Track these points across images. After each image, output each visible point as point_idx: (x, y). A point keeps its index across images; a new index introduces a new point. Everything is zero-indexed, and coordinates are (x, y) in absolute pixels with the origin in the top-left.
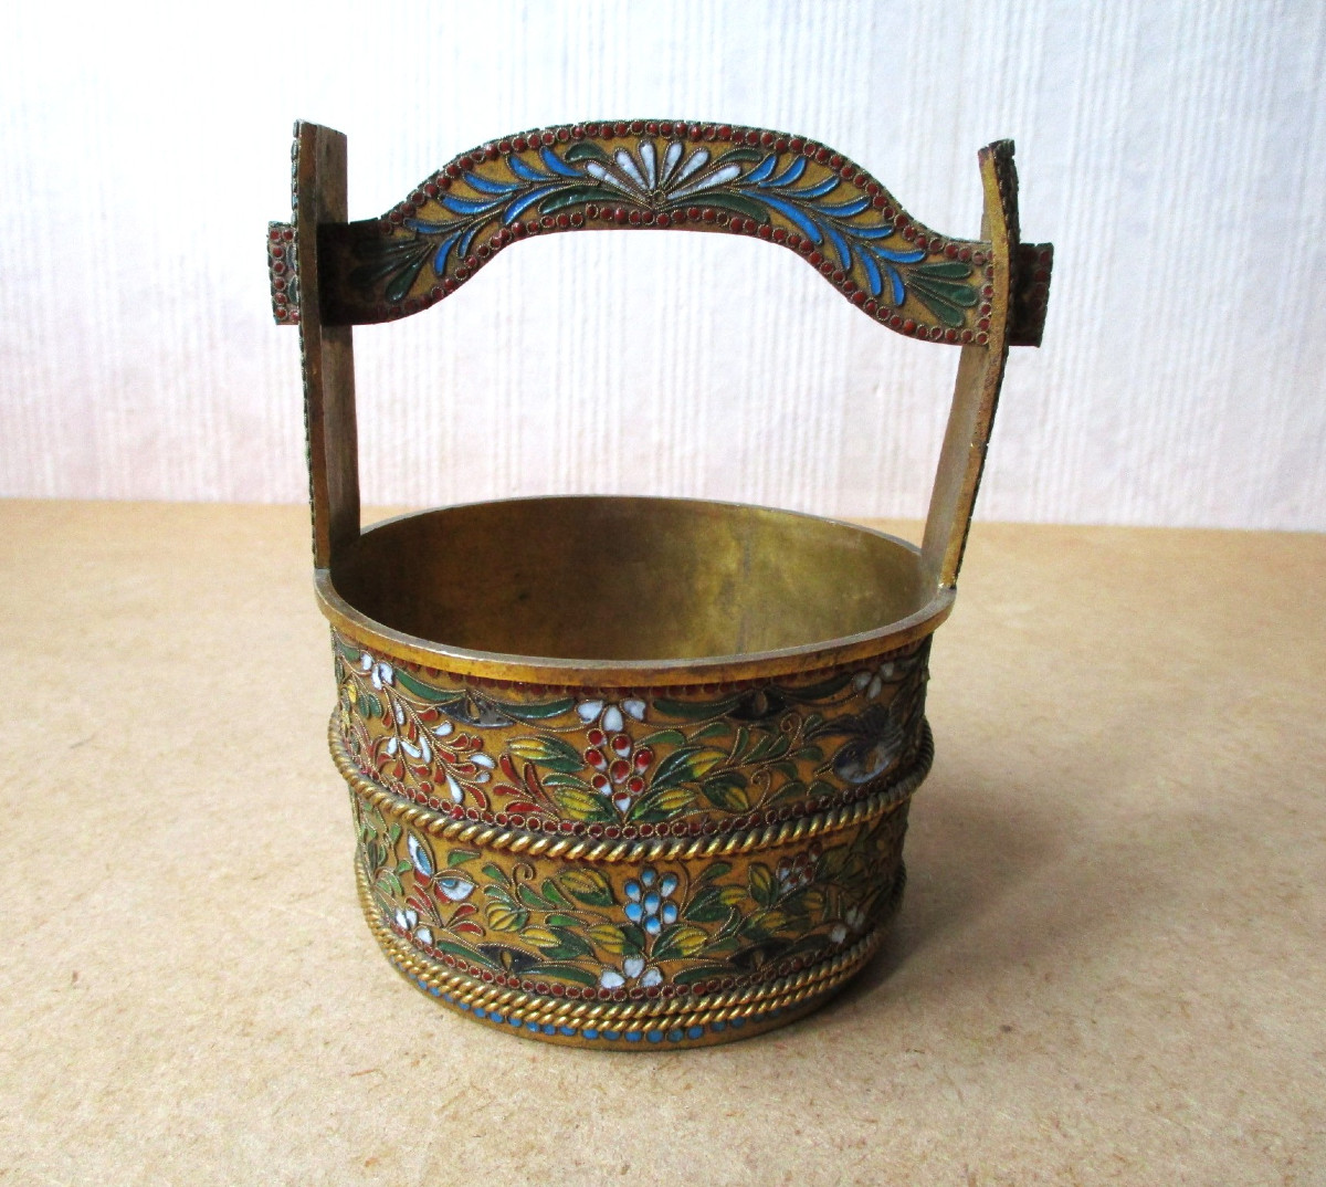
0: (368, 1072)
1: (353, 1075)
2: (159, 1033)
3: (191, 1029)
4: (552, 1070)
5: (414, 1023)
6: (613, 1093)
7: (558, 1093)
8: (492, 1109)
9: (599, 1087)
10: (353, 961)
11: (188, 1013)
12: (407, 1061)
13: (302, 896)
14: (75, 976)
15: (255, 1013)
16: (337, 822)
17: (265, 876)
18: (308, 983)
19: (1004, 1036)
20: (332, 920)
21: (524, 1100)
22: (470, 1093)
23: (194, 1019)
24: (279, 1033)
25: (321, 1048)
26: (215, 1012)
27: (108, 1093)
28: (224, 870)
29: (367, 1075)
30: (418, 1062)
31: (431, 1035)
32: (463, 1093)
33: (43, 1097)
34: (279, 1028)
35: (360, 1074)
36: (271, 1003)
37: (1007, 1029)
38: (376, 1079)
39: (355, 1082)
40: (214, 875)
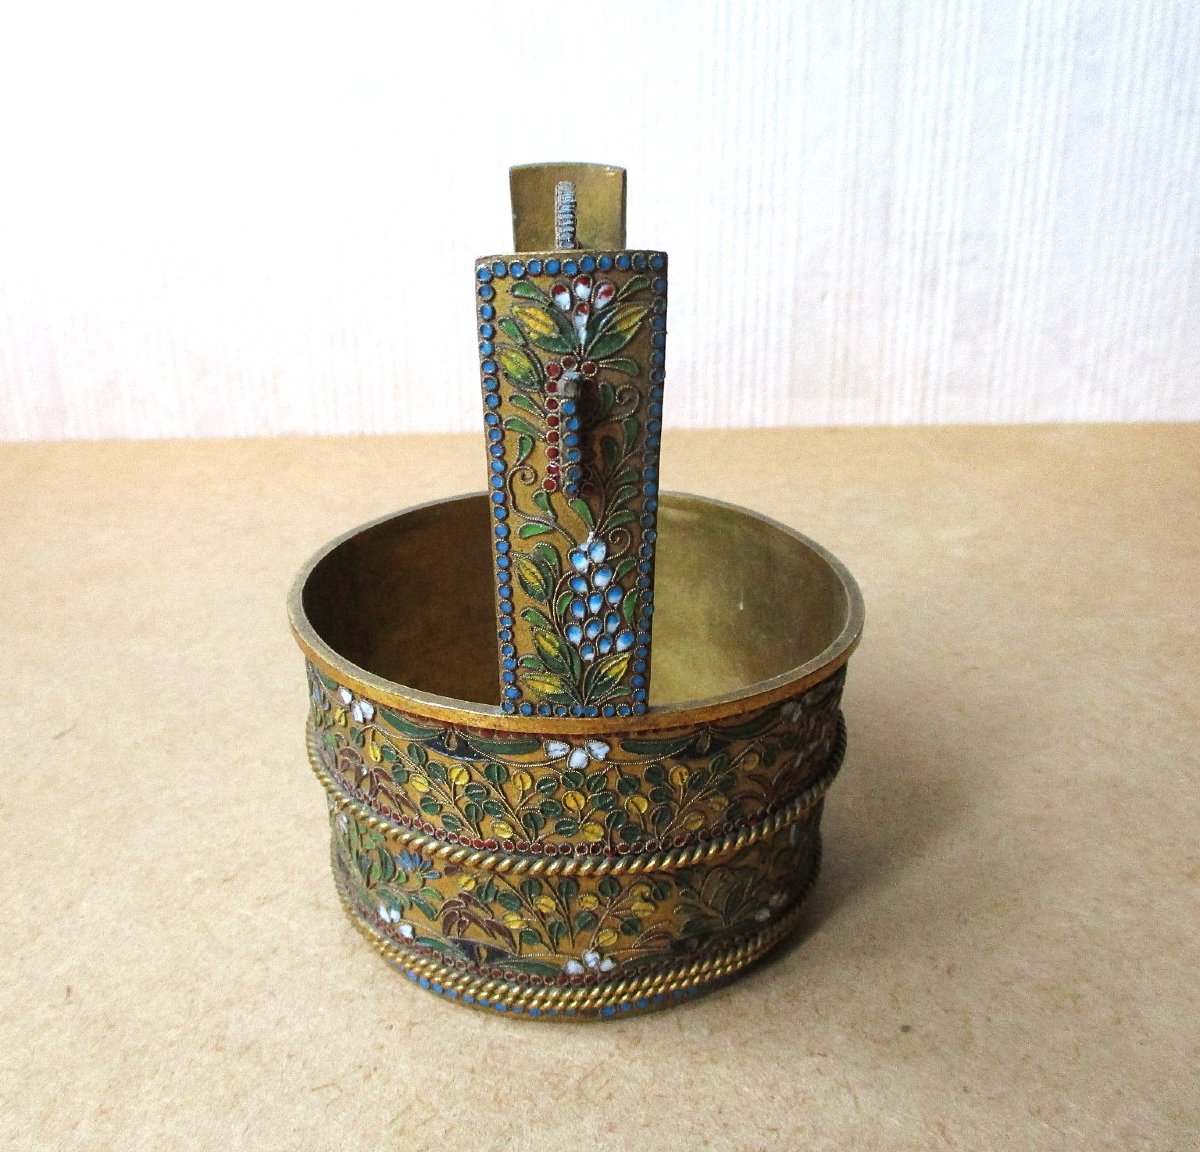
0: (326, 1086)
1: (313, 1090)
2: (143, 1051)
3: (171, 1044)
4: (487, 1081)
5: (366, 1033)
6: (542, 1105)
7: (494, 1106)
8: (435, 1122)
9: (530, 1098)
10: (312, 969)
11: (168, 1027)
12: (360, 1074)
13: (267, 900)
14: (69, 990)
15: (226, 1027)
16: (298, 815)
17: (232, 878)
18: (273, 994)
19: (904, 1037)
20: (294, 926)
21: (463, 1113)
22: (416, 1107)
23: (172, 1034)
24: (248, 1048)
25: (285, 1061)
26: (192, 1026)
27: (103, 1112)
28: (197, 873)
29: (325, 1089)
30: (370, 1075)
31: (382, 1047)
32: (410, 1107)
33: (47, 1117)
34: (248, 1043)
35: (318, 1088)
36: (241, 1016)
37: (906, 1029)
38: (334, 1093)
39: (314, 1096)
40: (188, 878)
